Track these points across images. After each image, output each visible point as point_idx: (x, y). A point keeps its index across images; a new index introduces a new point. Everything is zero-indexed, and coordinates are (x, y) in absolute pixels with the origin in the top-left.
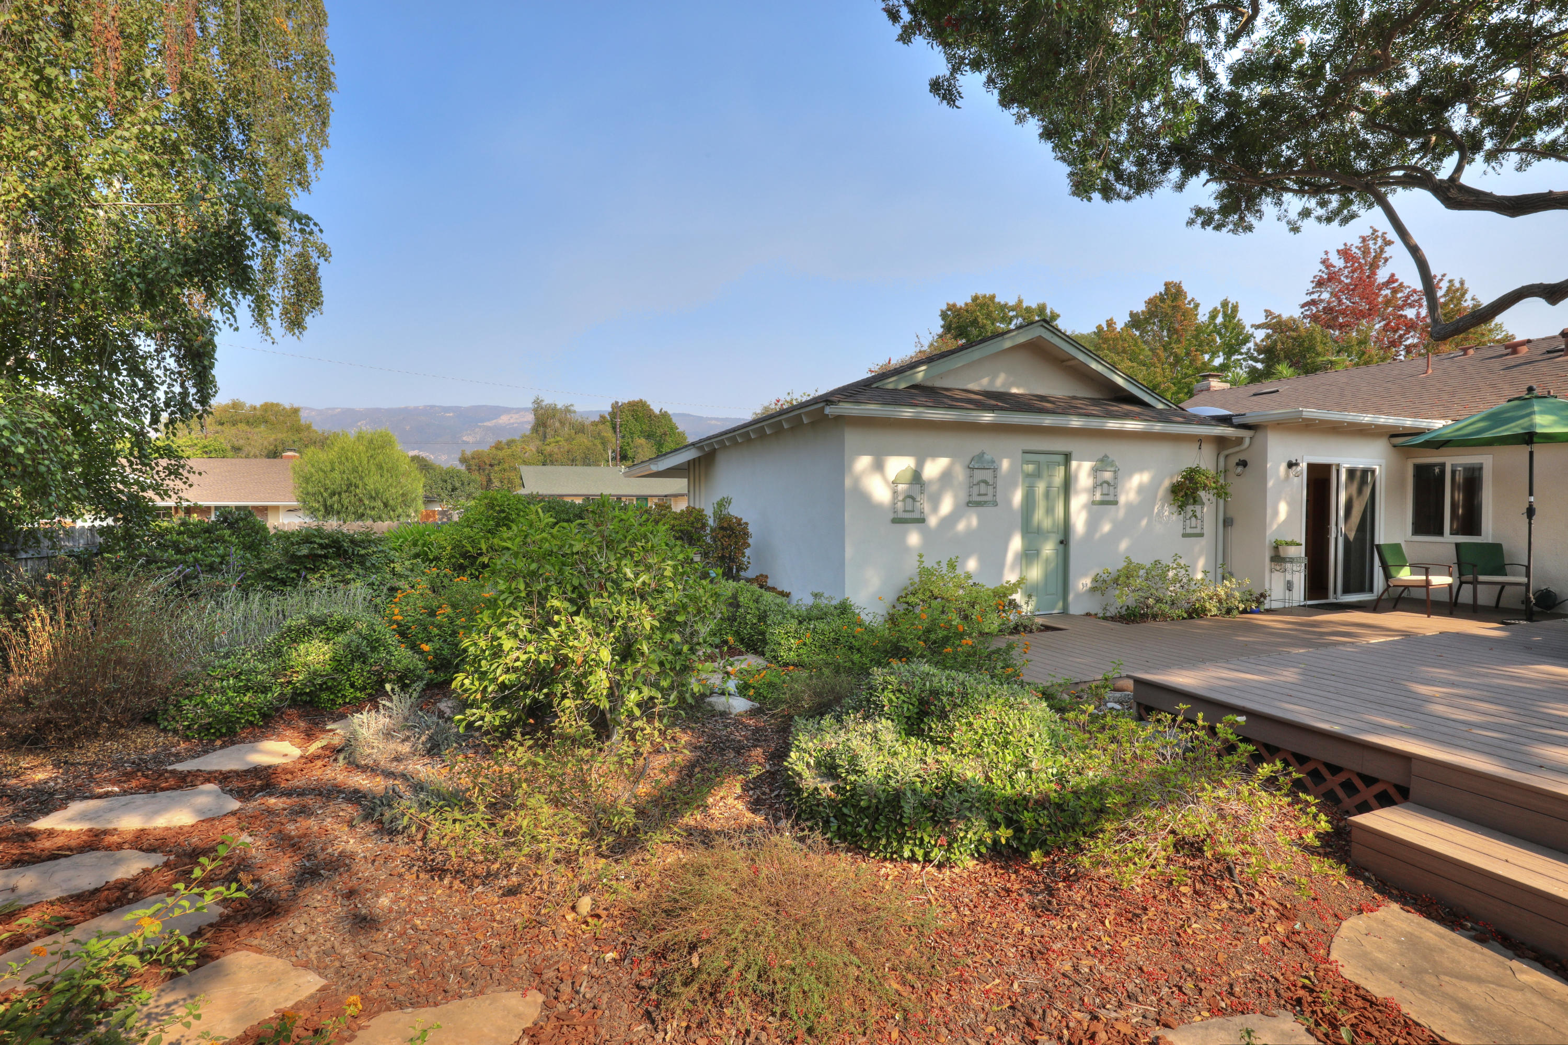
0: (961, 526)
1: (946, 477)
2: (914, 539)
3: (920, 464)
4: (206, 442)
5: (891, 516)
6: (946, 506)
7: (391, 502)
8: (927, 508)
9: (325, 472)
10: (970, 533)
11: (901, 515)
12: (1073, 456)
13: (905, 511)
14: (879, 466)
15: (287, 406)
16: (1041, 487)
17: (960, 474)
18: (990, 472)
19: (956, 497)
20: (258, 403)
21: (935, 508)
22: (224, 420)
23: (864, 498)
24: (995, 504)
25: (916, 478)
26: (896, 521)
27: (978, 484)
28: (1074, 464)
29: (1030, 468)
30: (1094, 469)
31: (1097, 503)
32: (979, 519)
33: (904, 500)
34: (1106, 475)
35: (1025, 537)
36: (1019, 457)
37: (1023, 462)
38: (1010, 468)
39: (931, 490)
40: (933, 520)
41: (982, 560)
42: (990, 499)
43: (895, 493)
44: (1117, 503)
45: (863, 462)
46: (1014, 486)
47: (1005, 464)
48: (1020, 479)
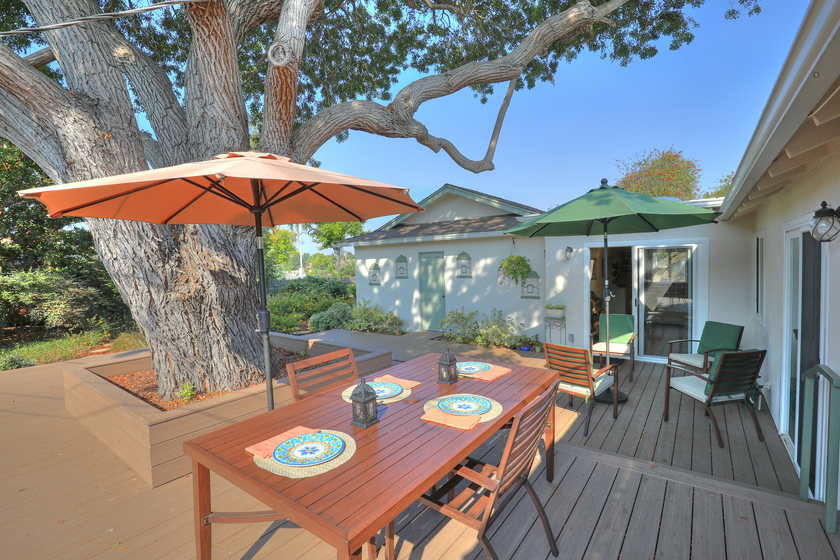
0: (393, 286)
1: (387, 265)
2: (376, 290)
3: (377, 261)
5: (369, 282)
6: (387, 278)
8: (380, 278)
10: (396, 289)
11: (372, 282)
12: (444, 253)
13: (373, 280)
14: (364, 263)
16: (430, 268)
17: (392, 264)
18: (405, 263)
19: (390, 274)
21: (383, 278)
23: (360, 274)
24: (407, 277)
25: (376, 267)
26: (370, 284)
27: (400, 269)
28: (445, 257)
29: (424, 260)
30: (457, 259)
31: (458, 277)
32: (401, 284)
33: (373, 276)
34: (463, 262)
35: (421, 291)
36: (417, 256)
37: (420, 258)
38: (413, 260)
39: (381, 271)
40: (382, 283)
41: (402, 301)
42: (405, 275)
43: (370, 273)
44: (471, 277)
45: (359, 261)
46: (414, 268)
47: (410, 259)
48: (417, 265)
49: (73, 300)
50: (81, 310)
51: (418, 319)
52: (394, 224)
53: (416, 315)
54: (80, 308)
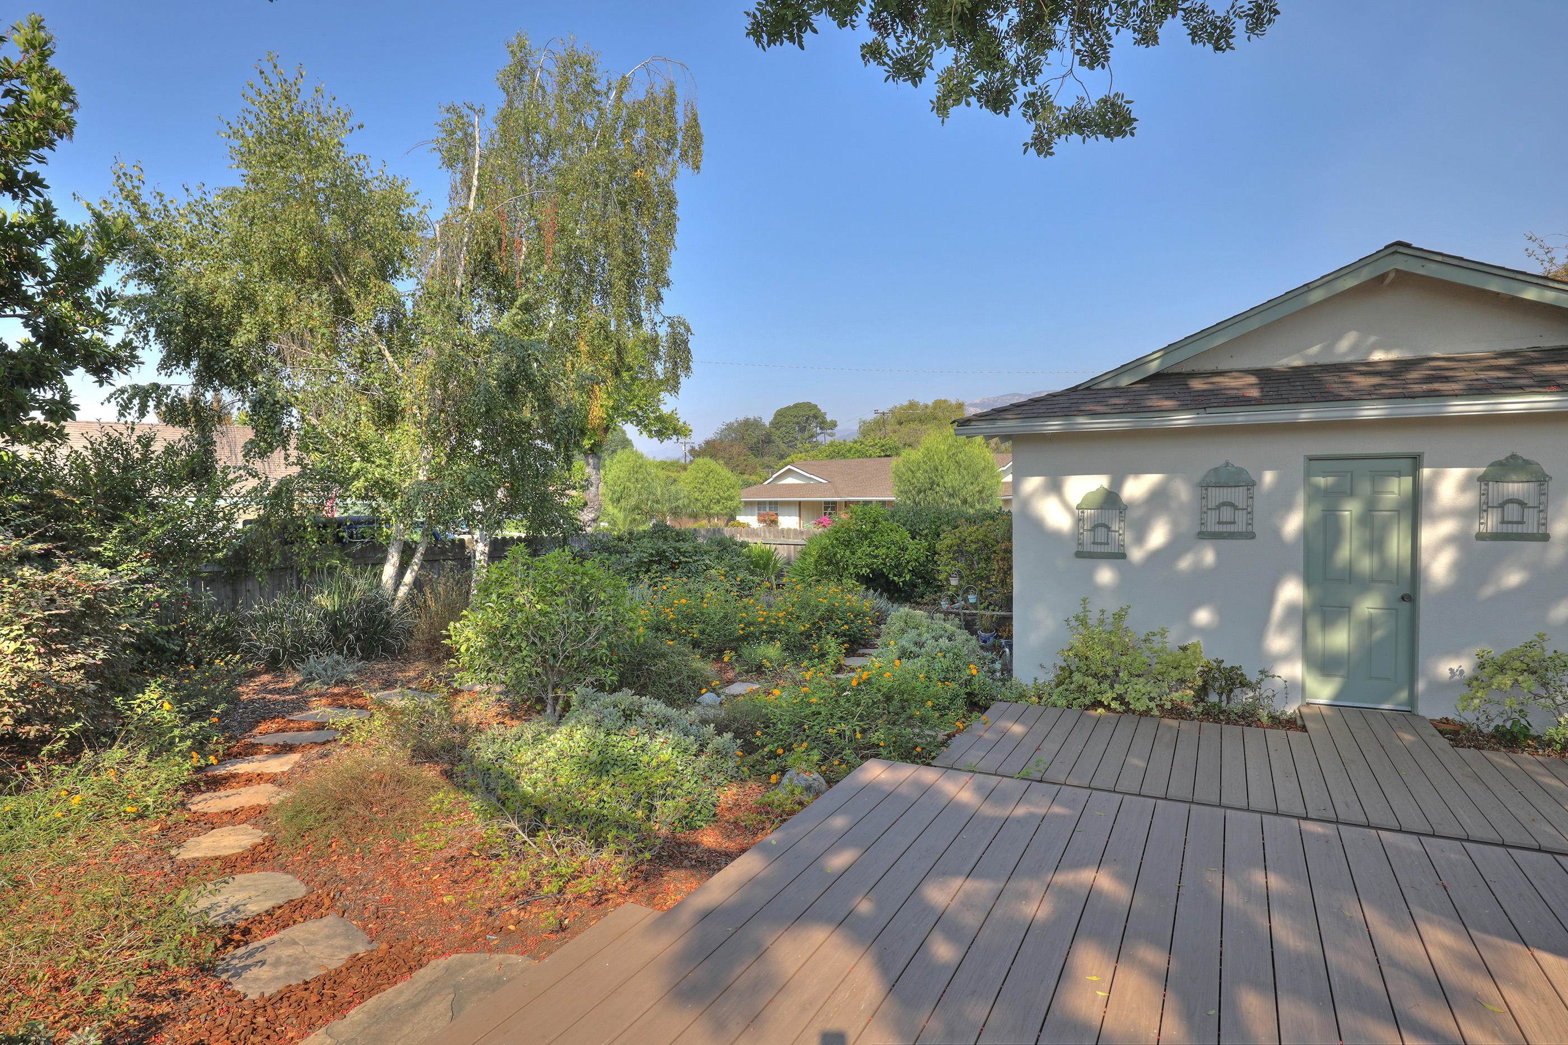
0: (1185, 563)
1: (1157, 499)
2: (1105, 575)
3: (1117, 483)
4: (883, 442)
5: (1074, 548)
6: (1158, 536)
7: (969, 500)
8: (1128, 537)
9: (913, 472)
10: (1198, 572)
11: (1089, 548)
12: (1426, 459)
13: (1094, 543)
14: (1055, 487)
15: (954, 402)
16: (1350, 510)
17: (1183, 492)
18: (1241, 491)
19: (1175, 524)
20: (930, 403)
21: (1140, 538)
22: (903, 419)
23: (1037, 525)
24: (1250, 536)
25: (1111, 500)
26: (1079, 555)
27: (1218, 508)
28: (1426, 472)
29: (1321, 481)
30: (1482, 479)
31: (1480, 537)
32: (1219, 555)
33: (1093, 529)
34: (1514, 488)
35: (1308, 582)
36: (1300, 465)
37: (1308, 474)
38: (1279, 482)
39: (1133, 514)
40: (1136, 554)
41: (1220, 612)
42: (1241, 527)
43: (1079, 520)
44: (1545, 537)
45: (1032, 483)
46: (1288, 507)
47: (1268, 477)
48: (1301, 498)
49: (48, 621)
50: (81, 658)
51: (1293, 670)
52: (1154, 367)
53: (1285, 657)
54: (73, 652)
